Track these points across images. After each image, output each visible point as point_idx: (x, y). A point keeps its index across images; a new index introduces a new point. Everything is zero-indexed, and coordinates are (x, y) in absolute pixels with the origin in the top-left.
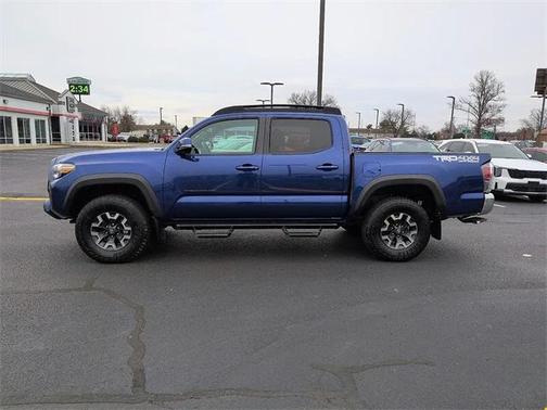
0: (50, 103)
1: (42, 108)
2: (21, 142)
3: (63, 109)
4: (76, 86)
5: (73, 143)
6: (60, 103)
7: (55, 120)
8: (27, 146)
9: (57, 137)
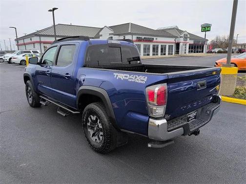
0: (176, 37)
1: (172, 40)
2: (161, 54)
3: (182, 40)
4: (205, 28)
5: (185, 55)
6: (181, 37)
7: (178, 45)
8: (164, 56)
9: (177, 52)
